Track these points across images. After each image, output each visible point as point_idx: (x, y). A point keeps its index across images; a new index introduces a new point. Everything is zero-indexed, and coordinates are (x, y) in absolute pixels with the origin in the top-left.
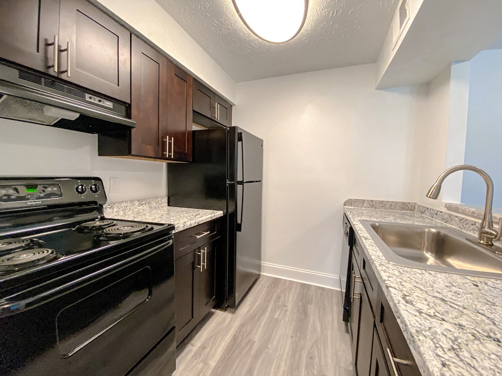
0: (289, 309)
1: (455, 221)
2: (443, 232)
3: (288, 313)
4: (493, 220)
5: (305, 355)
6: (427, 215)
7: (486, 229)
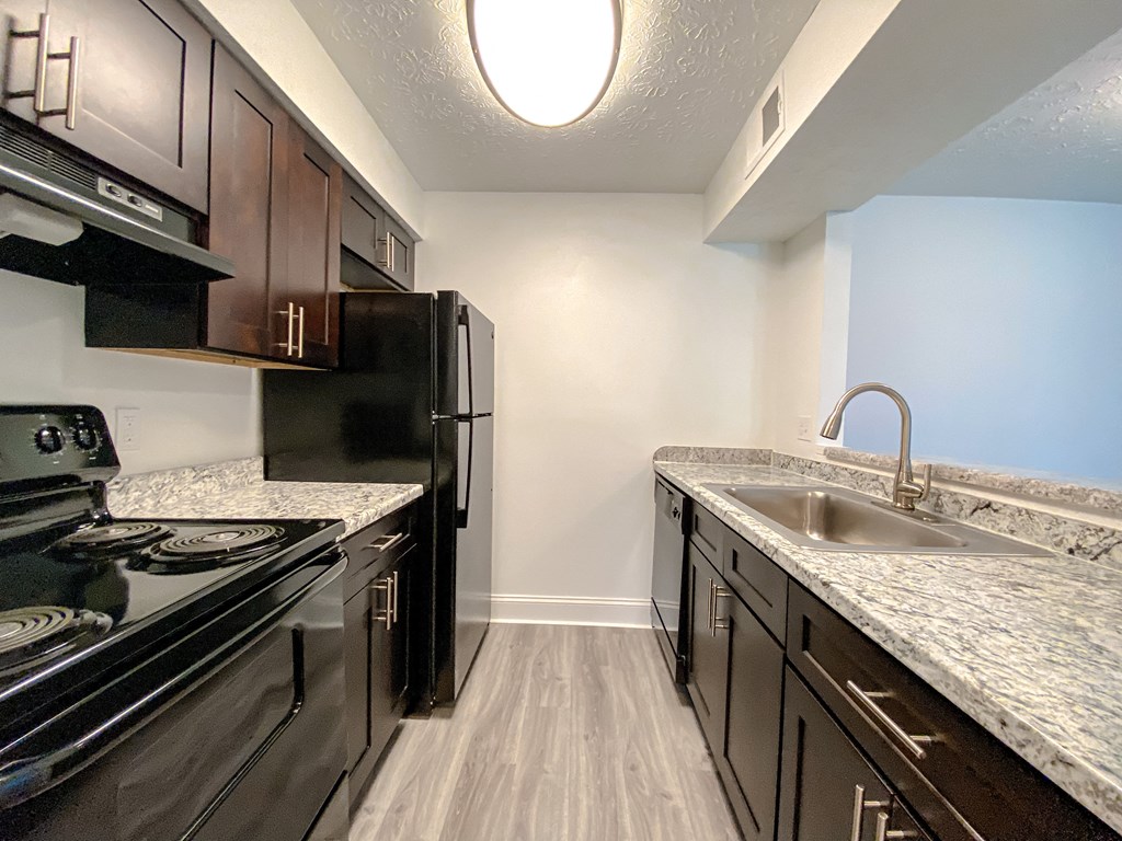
0: (567, 682)
1: (844, 476)
2: (833, 496)
3: (567, 691)
4: (913, 471)
5: (621, 766)
6: (793, 470)
7: (904, 484)
